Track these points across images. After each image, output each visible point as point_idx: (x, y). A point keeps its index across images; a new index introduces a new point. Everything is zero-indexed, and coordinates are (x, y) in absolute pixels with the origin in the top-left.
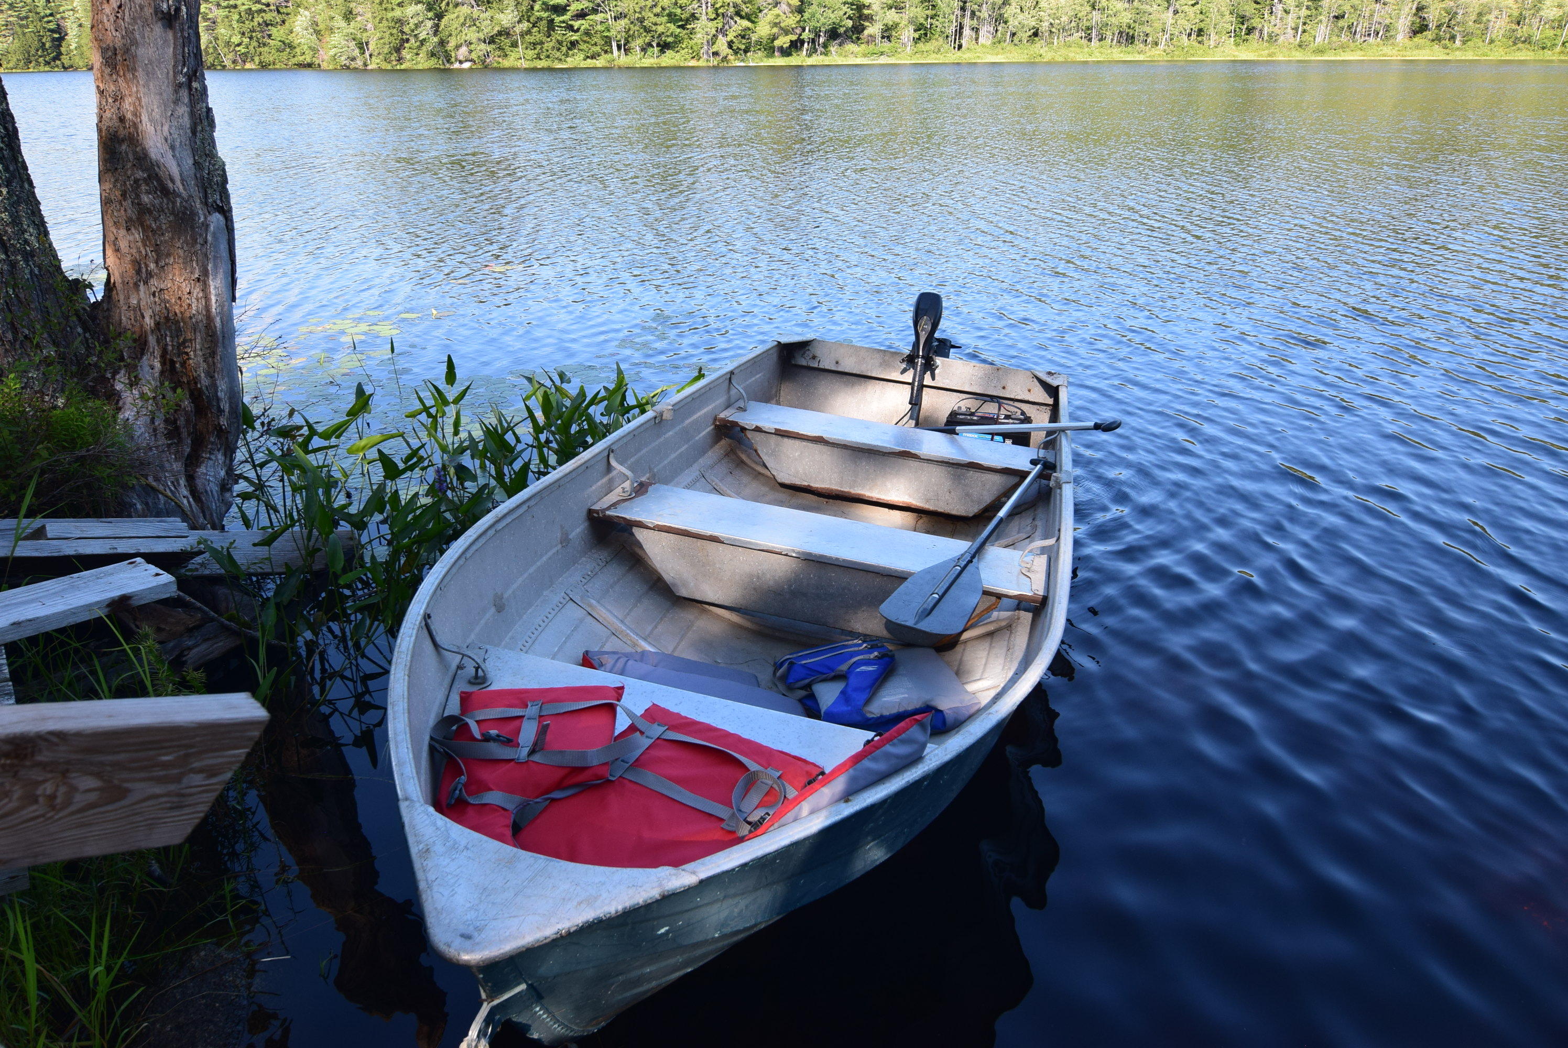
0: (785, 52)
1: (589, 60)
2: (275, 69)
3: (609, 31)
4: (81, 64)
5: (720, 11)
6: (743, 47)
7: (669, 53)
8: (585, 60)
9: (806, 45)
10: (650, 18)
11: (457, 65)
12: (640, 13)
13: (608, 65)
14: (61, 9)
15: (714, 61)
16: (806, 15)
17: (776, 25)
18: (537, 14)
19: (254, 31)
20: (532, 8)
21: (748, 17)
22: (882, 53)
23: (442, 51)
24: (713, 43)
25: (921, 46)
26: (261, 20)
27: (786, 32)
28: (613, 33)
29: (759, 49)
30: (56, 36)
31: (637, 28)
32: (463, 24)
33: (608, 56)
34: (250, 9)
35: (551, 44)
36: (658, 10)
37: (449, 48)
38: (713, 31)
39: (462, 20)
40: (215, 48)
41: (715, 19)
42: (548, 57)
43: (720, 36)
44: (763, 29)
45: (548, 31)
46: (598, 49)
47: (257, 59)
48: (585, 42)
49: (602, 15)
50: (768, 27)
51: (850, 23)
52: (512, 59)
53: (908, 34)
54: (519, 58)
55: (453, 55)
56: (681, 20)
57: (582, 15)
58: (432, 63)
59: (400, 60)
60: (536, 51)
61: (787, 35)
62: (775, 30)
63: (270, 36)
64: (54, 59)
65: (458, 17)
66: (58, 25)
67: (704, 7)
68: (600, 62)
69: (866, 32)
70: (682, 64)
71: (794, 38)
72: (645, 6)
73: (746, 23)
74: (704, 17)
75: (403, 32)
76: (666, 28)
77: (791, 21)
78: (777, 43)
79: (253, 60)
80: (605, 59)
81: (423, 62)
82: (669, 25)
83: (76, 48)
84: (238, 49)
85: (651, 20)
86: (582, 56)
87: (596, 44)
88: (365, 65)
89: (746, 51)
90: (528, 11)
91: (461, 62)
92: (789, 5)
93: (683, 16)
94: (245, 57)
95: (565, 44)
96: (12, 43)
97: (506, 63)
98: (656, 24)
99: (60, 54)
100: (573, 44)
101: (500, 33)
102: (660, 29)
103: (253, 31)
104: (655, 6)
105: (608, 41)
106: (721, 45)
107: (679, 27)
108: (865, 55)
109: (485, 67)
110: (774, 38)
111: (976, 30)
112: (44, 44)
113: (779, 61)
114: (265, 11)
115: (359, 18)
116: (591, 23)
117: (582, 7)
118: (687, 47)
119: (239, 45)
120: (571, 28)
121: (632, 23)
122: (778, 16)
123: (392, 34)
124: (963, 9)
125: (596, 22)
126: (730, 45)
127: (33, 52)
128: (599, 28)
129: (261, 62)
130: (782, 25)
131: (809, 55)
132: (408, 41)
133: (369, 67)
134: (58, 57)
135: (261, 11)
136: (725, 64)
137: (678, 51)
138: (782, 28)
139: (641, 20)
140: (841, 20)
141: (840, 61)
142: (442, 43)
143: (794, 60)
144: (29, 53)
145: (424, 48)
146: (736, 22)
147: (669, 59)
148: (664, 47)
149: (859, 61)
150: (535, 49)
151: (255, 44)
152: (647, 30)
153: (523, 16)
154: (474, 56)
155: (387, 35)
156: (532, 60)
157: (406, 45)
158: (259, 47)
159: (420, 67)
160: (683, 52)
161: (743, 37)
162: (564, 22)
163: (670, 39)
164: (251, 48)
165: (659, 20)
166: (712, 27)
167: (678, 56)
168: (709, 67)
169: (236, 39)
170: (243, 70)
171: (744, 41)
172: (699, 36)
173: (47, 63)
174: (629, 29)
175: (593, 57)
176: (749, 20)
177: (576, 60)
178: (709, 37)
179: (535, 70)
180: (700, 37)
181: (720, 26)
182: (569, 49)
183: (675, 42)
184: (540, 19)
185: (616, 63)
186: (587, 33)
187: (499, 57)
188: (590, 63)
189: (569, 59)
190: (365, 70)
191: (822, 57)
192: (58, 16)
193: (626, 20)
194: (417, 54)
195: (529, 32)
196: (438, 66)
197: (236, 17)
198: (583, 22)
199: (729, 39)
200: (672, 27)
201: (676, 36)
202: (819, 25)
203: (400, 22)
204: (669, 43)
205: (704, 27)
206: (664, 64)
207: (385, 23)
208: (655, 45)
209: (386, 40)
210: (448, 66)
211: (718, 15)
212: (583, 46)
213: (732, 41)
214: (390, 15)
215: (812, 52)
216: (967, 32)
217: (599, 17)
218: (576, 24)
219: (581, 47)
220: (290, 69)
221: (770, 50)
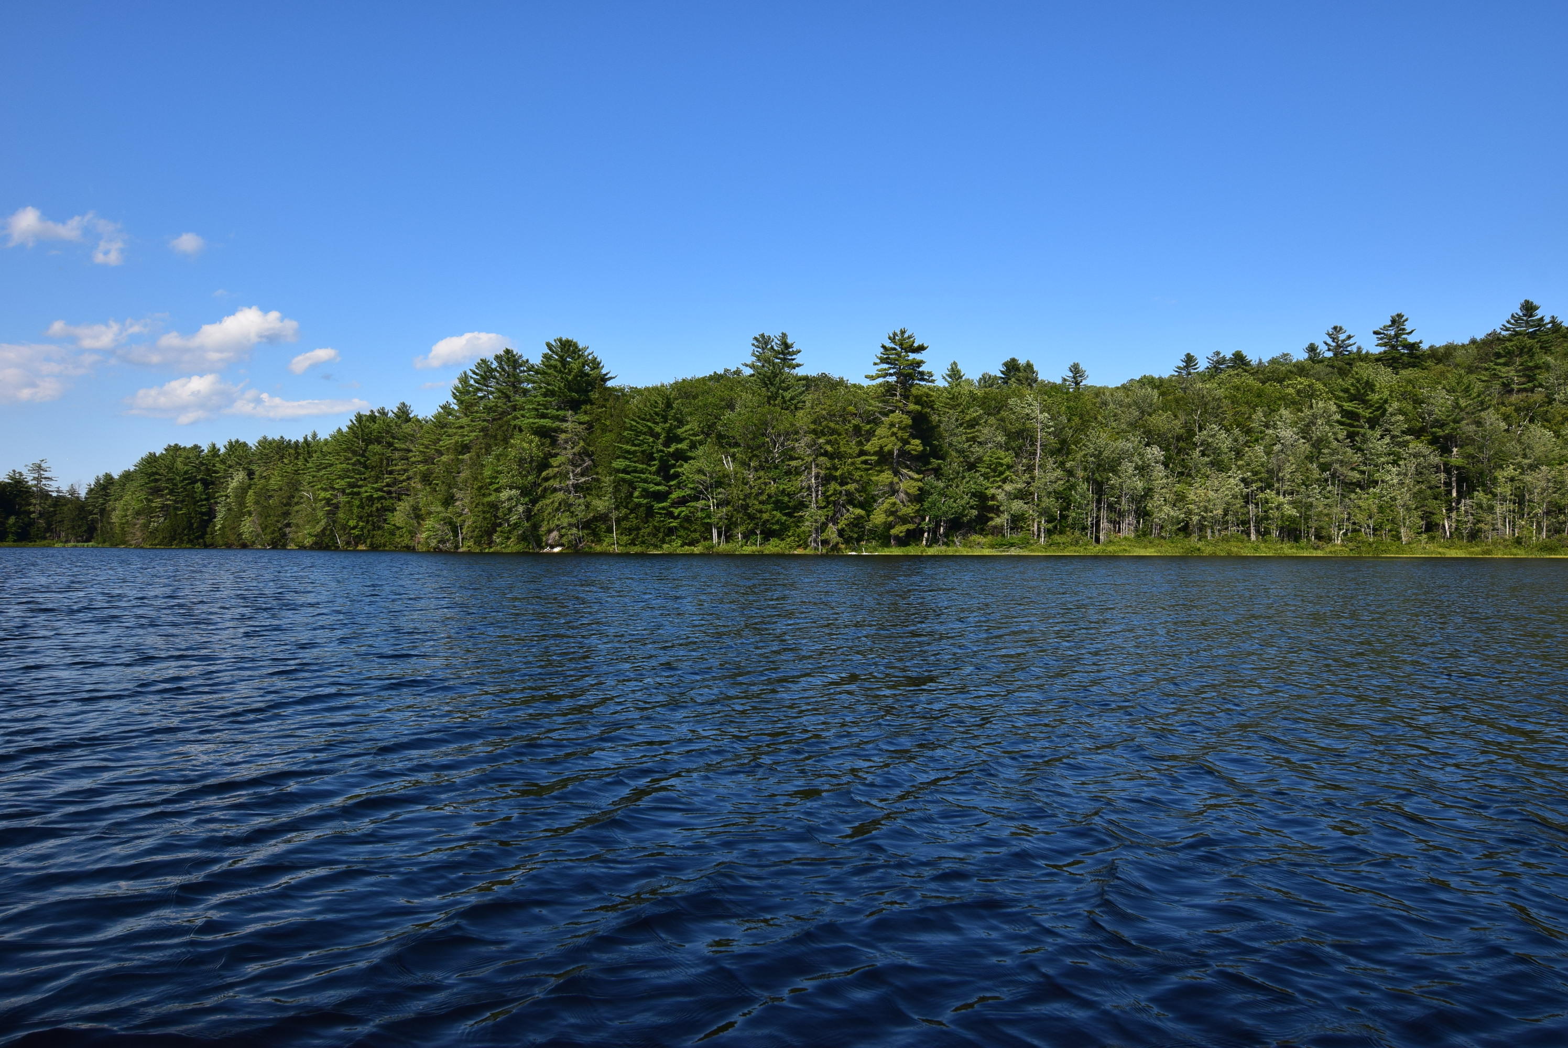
0: (902, 542)
1: (686, 547)
2: (384, 551)
3: (710, 518)
4: (221, 543)
5: (832, 498)
6: (855, 536)
7: (774, 541)
8: (682, 546)
9: (926, 535)
10: (755, 504)
11: (547, 550)
12: (744, 500)
13: (706, 552)
14: (217, 495)
15: (822, 550)
16: (926, 505)
17: (892, 513)
18: (636, 500)
19: (372, 516)
20: (631, 495)
21: (861, 506)
22: (1012, 545)
23: (533, 536)
24: (823, 532)
25: (1057, 538)
26: (379, 506)
27: (904, 520)
28: (714, 520)
29: (873, 539)
30: (206, 518)
31: (741, 515)
32: (558, 509)
33: (707, 543)
34: (371, 496)
35: (648, 530)
36: (764, 497)
37: (541, 533)
38: (823, 519)
39: (556, 505)
40: (332, 530)
41: (825, 507)
42: (643, 542)
43: (831, 525)
44: (879, 517)
45: (646, 517)
46: (697, 535)
47: (368, 541)
48: (685, 529)
49: (703, 502)
50: (884, 515)
51: (975, 512)
52: (605, 544)
53: (1038, 524)
54: (613, 543)
55: (544, 539)
56: (788, 507)
57: (683, 501)
58: (520, 547)
59: (490, 543)
60: (631, 537)
61: (904, 524)
62: (891, 518)
63: (385, 520)
64: (197, 538)
65: (553, 502)
66: (210, 509)
67: (814, 495)
68: (697, 550)
69: (991, 523)
70: (787, 552)
71: (911, 526)
72: (751, 493)
73: (859, 511)
74: (813, 505)
75: (496, 517)
76: (770, 514)
77: (909, 510)
78: (893, 532)
79: (365, 542)
80: (704, 546)
81: (513, 546)
82: (775, 512)
83: (220, 529)
84: (353, 531)
85: (756, 507)
86: (680, 542)
87: (695, 531)
88: (457, 547)
89: (859, 540)
90: (627, 497)
91: (552, 547)
92: (907, 494)
93: (790, 504)
94: (358, 540)
95: (662, 530)
96: (163, 523)
97: (598, 548)
98: (761, 511)
99: (205, 533)
100: (671, 531)
101: (595, 519)
102: (765, 516)
103: (370, 515)
104: (761, 494)
105: (708, 528)
106: (832, 532)
107: (785, 514)
108: (992, 546)
109: (575, 553)
110: (891, 526)
111: (1114, 523)
112: (192, 524)
113: (896, 551)
114: (385, 499)
115: (457, 503)
116: (692, 510)
117: (683, 494)
118: (793, 535)
119: (354, 528)
120: (671, 515)
121: (735, 510)
122: (894, 504)
123: (485, 518)
124: (1099, 501)
125: (696, 508)
126: (841, 533)
127: (179, 531)
128: (699, 514)
129: (372, 544)
130: (899, 514)
131: (929, 545)
132: (500, 525)
133: (461, 550)
134: (202, 536)
135: (381, 498)
136: (835, 553)
137: (783, 540)
138: (899, 517)
139: (746, 507)
140: (964, 509)
141: (965, 551)
142: (536, 527)
143: (912, 550)
144: (175, 531)
145: (515, 533)
146: (848, 510)
147: (773, 548)
148: (768, 535)
149: (987, 552)
150: (630, 534)
151: (370, 527)
152: (751, 517)
153: (621, 503)
154: (564, 540)
155: (480, 519)
156: (626, 546)
157: (498, 529)
158: (374, 530)
159: (509, 550)
160: (789, 540)
161: (856, 526)
162: (663, 508)
163: (776, 527)
164: (365, 531)
165: (764, 507)
166: (821, 516)
167: (783, 544)
168: (817, 555)
169: (352, 523)
170: (355, 551)
171: (856, 529)
172: (807, 523)
173: (190, 541)
174: (732, 517)
175: (690, 544)
176: (863, 508)
177: (675, 546)
178: (819, 525)
179: (628, 555)
180: (807, 525)
181: (830, 514)
182: (668, 535)
183: (780, 530)
184: (639, 505)
185: (715, 550)
186: (687, 519)
187: (592, 542)
188: (687, 549)
189: (665, 546)
190: (454, 553)
191: (944, 548)
192: (212, 501)
193: (730, 508)
194: (508, 538)
195: (626, 518)
196: (527, 550)
197: (357, 503)
198: (684, 509)
199: (840, 527)
200: (778, 514)
201: (782, 524)
202: (940, 513)
203: (494, 506)
204: (775, 530)
205: (813, 514)
206: (767, 552)
207: (480, 508)
208: (758, 532)
209: (478, 524)
210: (537, 550)
211: (828, 503)
212: (682, 533)
213: (843, 530)
214: (486, 500)
215: (932, 542)
216: (1104, 524)
217: (700, 504)
218: (676, 512)
219: (679, 534)
220: (400, 551)
221: (885, 539)
